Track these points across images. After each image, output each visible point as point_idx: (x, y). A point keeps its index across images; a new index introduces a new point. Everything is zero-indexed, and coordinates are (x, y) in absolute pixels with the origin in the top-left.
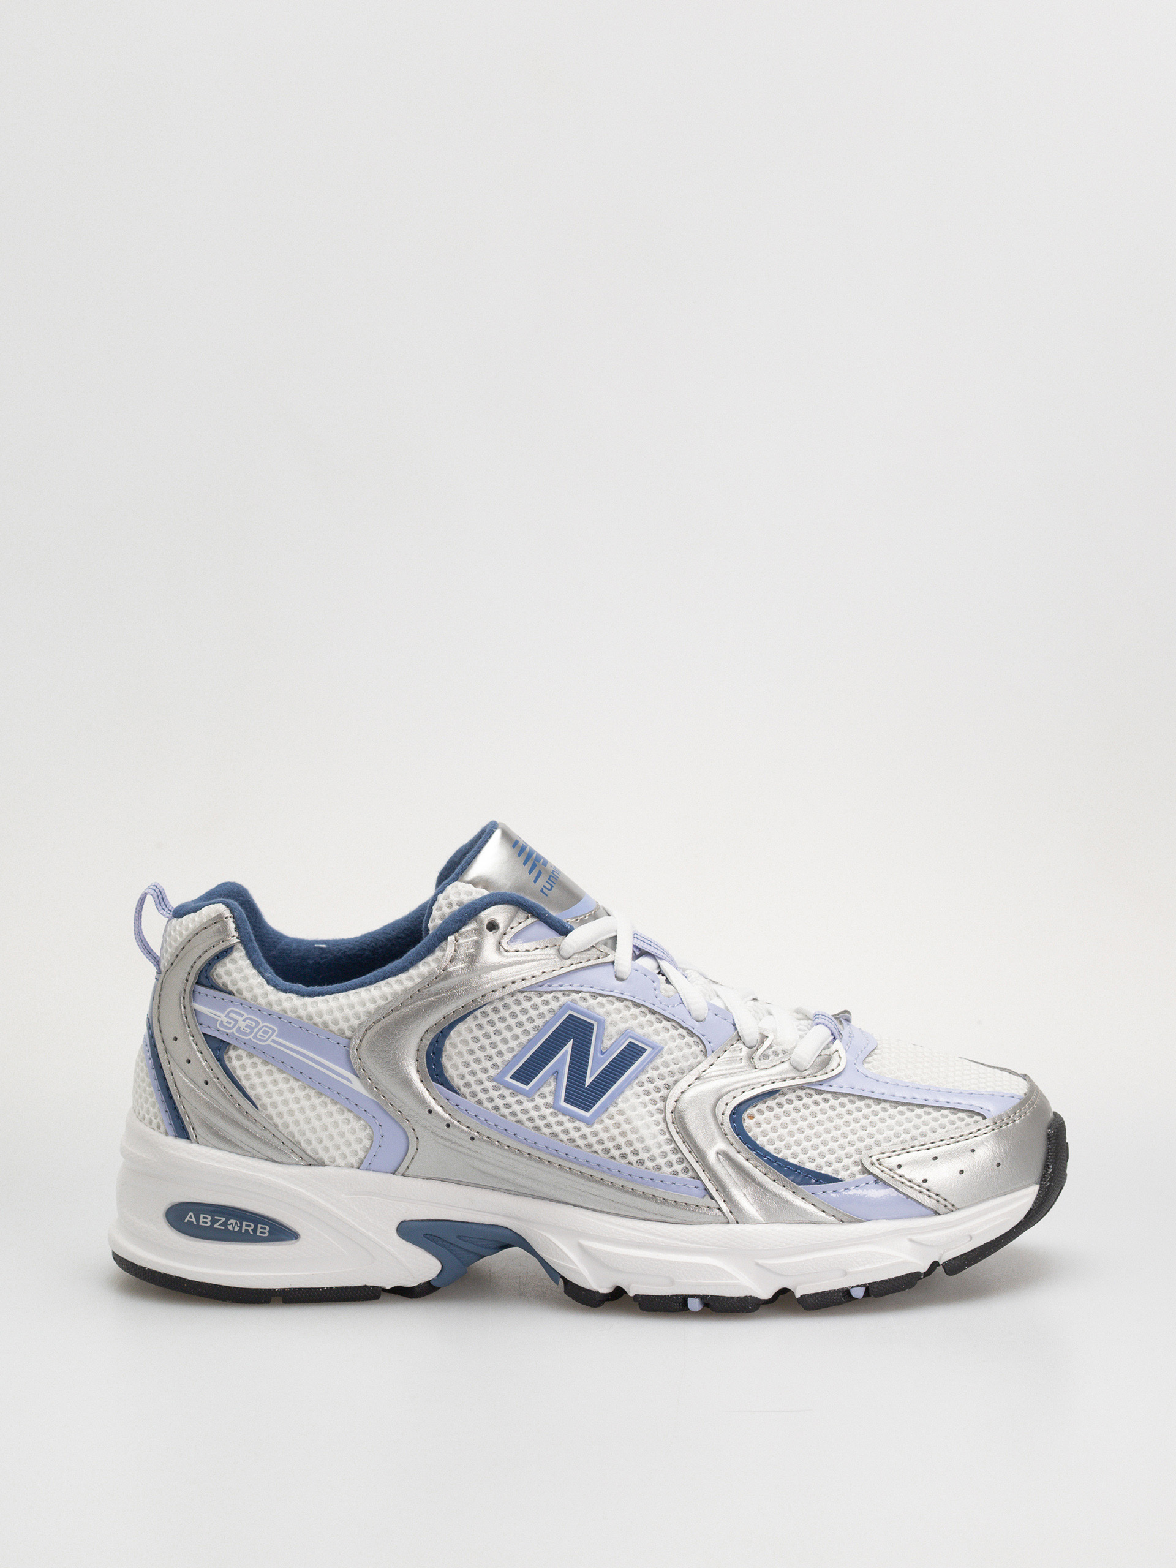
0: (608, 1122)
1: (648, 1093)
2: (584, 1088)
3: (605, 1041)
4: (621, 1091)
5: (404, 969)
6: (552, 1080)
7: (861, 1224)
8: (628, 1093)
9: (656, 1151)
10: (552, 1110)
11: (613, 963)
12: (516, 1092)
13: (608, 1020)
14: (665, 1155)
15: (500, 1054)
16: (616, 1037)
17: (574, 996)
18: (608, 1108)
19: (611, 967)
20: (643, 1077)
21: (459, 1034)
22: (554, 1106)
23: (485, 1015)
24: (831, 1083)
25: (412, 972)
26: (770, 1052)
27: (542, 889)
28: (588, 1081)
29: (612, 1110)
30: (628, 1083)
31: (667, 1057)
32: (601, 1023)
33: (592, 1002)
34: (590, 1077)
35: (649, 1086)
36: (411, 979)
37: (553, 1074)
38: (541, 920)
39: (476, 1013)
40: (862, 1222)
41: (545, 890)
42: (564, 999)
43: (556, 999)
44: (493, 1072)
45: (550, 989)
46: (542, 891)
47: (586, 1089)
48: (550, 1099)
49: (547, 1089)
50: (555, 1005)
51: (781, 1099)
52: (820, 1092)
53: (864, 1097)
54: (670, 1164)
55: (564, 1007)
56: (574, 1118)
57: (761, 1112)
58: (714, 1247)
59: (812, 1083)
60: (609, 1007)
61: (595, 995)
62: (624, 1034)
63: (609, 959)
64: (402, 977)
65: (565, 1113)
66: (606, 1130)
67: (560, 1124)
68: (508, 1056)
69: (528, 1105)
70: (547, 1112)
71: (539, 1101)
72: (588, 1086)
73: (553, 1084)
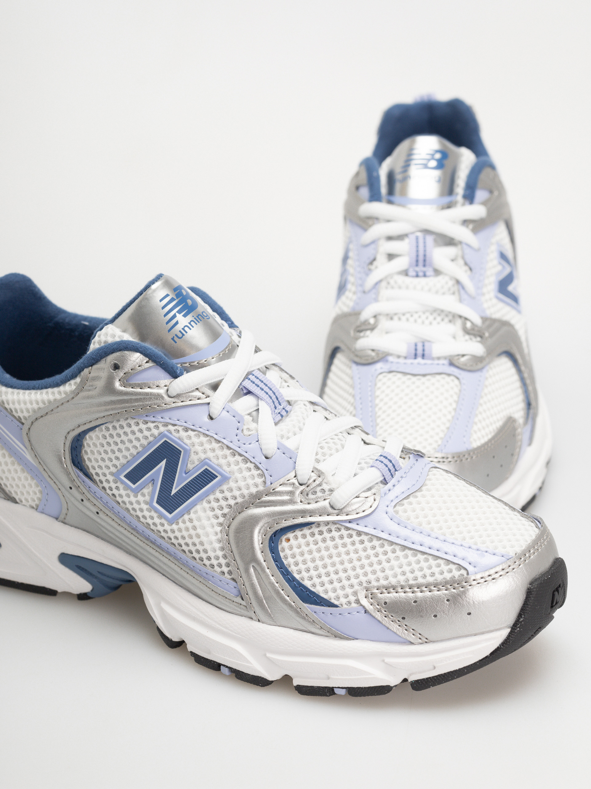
0: (181, 525)
1: (213, 509)
2: (170, 496)
3: (189, 465)
4: (194, 504)
5: (57, 385)
6: (150, 485)
7: (349, 641)
8: (198, 507)
9: (211, 554)
10: (148, 506)
11: (209, 404)
12: (127, 487)
13: (193, 450)
14: (217, 558)
15: (117, 458)
16: (197, 463)
17: (171, 428)
18: (183, 515)
19: (206, 407)
20: (211, 497)
21: (91, 438)
22: (149, 503)
23: (108, 429)
24: (359, 522)
25: (62, 388)
26: (318, 489)
27: (174, 337)
28: (174, 491)
29: (186, 517)
30: (201, 499)
31: (232, 484)
32: (187, 452)
33: (183, 434)
34: (175, 489)
35: (215, 505)
36: (60, 393)
37: (151, 481)
38: (157, 365)
39: (102, 426)
40: (351, 639)
41: (176, 339)
42: (162, 429)
43: (157, 427)
44: (113, 470)
45: (153, 419)
46: (173, 339)
47: (171, 496)
48: (147, 498)
49: (146, 491)
50: (156, 432)
51: (316, 530)
52: (348, 529)
53: (380, 538)
54: (220, 566)
55: (161, 435)
56: (161, 516)
57: (296, 538)
58: (239, 636)
59: (342, 521)
60: (195, 440)
61: (186, 430)
62: (203, 462)
63: (207, 400)
64: (56, 390)
65: (156, 511)
66: (180, 530)
67: (152, 518)
68: (124, 461)
69: (133, 499)
70: (145, 507)
71: (140, 498)
72: (173, 495)
73: (151, 488)
